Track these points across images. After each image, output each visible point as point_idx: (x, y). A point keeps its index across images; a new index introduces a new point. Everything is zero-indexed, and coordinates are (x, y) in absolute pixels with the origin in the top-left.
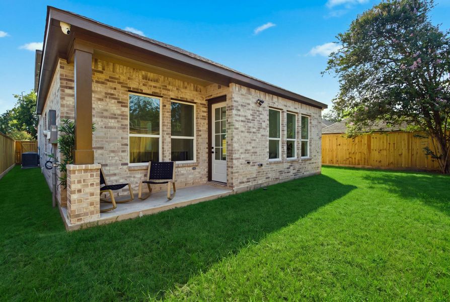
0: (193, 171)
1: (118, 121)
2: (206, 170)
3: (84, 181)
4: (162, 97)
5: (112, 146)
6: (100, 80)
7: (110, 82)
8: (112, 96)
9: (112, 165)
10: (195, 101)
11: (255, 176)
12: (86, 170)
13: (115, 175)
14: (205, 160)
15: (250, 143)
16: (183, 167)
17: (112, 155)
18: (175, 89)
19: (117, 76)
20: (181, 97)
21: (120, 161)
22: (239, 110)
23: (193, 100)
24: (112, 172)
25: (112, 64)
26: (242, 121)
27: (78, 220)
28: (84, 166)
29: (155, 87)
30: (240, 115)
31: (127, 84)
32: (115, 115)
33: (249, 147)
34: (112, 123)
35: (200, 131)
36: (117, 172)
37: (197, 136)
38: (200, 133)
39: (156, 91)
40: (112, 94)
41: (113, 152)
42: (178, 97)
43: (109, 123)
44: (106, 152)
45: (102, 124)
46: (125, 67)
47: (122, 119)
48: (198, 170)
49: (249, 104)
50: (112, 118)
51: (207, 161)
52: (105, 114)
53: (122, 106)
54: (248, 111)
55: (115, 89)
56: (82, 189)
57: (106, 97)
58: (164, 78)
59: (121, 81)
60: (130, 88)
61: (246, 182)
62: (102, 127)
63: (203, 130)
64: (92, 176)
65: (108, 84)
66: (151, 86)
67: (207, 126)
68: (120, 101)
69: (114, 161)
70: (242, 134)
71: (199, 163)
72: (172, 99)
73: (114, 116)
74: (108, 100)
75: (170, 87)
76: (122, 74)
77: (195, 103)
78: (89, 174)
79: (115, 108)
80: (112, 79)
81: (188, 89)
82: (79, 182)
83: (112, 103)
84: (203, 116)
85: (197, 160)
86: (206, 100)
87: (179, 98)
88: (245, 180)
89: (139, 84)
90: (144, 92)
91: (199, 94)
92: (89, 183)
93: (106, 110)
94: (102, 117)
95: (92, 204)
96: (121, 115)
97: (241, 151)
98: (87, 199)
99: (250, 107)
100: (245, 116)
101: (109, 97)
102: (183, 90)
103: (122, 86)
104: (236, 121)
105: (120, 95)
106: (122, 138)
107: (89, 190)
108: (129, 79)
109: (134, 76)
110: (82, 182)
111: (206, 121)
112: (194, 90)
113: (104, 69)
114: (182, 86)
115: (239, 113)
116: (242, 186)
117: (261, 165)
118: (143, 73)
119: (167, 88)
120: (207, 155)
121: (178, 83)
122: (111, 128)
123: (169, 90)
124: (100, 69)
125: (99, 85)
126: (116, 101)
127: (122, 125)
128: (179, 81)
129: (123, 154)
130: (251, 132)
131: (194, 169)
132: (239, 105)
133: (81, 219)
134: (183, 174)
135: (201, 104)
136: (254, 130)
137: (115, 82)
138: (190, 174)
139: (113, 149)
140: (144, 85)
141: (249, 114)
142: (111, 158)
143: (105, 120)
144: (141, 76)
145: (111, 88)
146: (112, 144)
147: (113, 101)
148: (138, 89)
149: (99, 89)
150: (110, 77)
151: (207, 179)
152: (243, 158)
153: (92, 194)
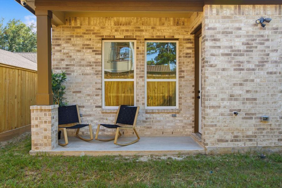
0: (172, 118)
1: (93, 68)
2: (192, 118)
3: (40, 118)
4: (135, 39)
5: (88, 90)
6: (79, 35)
7: (86, 34)
8: (88, 47)
9: (88, 107)
10: (176, 37)
11: (250, 133)
12: (41, 110)
13: (90, 115)
14: (190, 107)
15: (241, 84)
16: (159, 113)
17: (88, 98)
18: (150, 28)
19: (92, 28)
20: (156, 36)
21: (95, 103)
22: (218, 40)
23: (173, 36)
24: (88, 113)
25: (88, 18)
26: (223, 55)
27: (36, 148)
28: (39, 107)
29: (127, 31)
30: (219, 47)
31: (100, 33)
32: (90, 63)
33: (237, 91)
34: (88, 70)
35: (183, 71)
36: (91, 113)
37: (180, 77)
38: (183, 74)
39: (128, 34)
40: (88, 45)
41: (89, 95)
42: (153, 36)
43: (86, 71)
44: (83, 95)
45: (80, 71)
46: (98, 18)
47: (96, 66)
48: (178, 118)
49: (240, 29)
50: (87, 66)
51: (194, 108)
52: (83, 63)
53: (96, 54)
54: (237, 40)
55: (90, 39)
56: (39, 125)
57: (83, 48)
58: (137, 19)
59: (95, 31)
60: (103, 36)
61: (232, 141)
62: (80, 75)
63: (186, 70)
64: (45, 115)
65: (85, 37)
66: (123, 30)
67: (193, 65)
68: (95, 49)
69: (89, 104)
70: (225, 73)
71: (181, 110)
72: (146, 39)
73: (89, 65)
74: (84, 50)
75: (143, 28)
76: (96, 25)
77: (177, 39)
78: (43, 113)
79: (90, 57)
80: (88, 32)
81: (166, 24)
82: (36, 119)
83: (87, 53)
84: (187, 54)
85: (179, 107)
86: (191, 34)
87: (155, 38)
88: (229, 137)
89: (112, 31)
90: (116, 37)
91: (183, 28)
92: (43, 121)
93: (83, 60)
94: (80, 66)
95: (45, 137)
96: (95, 62)
97: (221, 96)
98: (42, 133)
99: (242, 32)
100: (231, 47)
101: (86, 48)
102: (159, 28)
103: (96, 36)
104: (213, 55)
105: (95, 44)
106: (96, 83)
107: (43, 126)
108: (102, 28)
109: (106, 25)
110: (39, 119)
111: (193, 59)
112: (174, 25)
113: (81, 25)
114: (158, 23)
115: (218, 44)
116: (223, 145)
117: (266, 119)
118: (115, 19)
119: (141, 29)
120: (193, 101)
121: (153, 20)
122: (87, 74)
123: (142, 31)
124: (79, 25)
125: (78, 39)
126: (91, 50)
127: (96, 71)
128: (155, 19)
129: (96, 97)
130: (243, 70)
131: (174, 116)
132: (219, 33)
133: (38, 148)
134: (159, 121)
135: (184, 39)
136: (251, 66)
137: (90, 34)
138: (169, 122)
139: (89, 93)
140: (116, 31)
141: (238, 44)
142: (87, 101)
143: (82, 68)
144: (113, 23)
145: (87, 40)
146: (88, 89)
147: (89, 51)
148: (110, 36)
149: (78, 42)
150: (87, 30)
151: (193, 130)
152: (225, 107)
153: (46, 130)
